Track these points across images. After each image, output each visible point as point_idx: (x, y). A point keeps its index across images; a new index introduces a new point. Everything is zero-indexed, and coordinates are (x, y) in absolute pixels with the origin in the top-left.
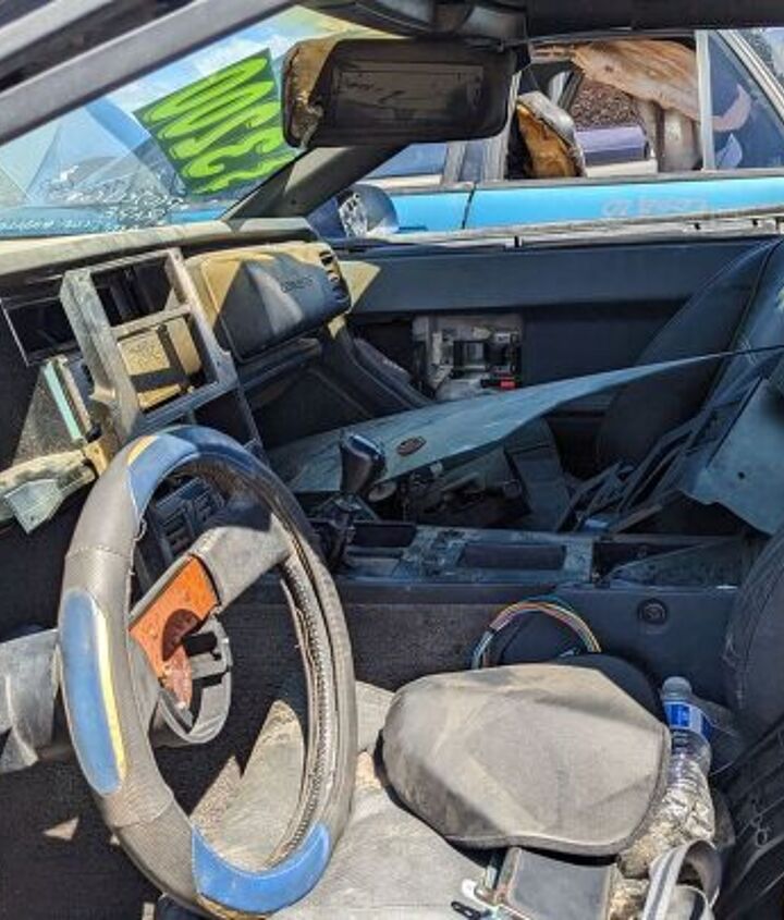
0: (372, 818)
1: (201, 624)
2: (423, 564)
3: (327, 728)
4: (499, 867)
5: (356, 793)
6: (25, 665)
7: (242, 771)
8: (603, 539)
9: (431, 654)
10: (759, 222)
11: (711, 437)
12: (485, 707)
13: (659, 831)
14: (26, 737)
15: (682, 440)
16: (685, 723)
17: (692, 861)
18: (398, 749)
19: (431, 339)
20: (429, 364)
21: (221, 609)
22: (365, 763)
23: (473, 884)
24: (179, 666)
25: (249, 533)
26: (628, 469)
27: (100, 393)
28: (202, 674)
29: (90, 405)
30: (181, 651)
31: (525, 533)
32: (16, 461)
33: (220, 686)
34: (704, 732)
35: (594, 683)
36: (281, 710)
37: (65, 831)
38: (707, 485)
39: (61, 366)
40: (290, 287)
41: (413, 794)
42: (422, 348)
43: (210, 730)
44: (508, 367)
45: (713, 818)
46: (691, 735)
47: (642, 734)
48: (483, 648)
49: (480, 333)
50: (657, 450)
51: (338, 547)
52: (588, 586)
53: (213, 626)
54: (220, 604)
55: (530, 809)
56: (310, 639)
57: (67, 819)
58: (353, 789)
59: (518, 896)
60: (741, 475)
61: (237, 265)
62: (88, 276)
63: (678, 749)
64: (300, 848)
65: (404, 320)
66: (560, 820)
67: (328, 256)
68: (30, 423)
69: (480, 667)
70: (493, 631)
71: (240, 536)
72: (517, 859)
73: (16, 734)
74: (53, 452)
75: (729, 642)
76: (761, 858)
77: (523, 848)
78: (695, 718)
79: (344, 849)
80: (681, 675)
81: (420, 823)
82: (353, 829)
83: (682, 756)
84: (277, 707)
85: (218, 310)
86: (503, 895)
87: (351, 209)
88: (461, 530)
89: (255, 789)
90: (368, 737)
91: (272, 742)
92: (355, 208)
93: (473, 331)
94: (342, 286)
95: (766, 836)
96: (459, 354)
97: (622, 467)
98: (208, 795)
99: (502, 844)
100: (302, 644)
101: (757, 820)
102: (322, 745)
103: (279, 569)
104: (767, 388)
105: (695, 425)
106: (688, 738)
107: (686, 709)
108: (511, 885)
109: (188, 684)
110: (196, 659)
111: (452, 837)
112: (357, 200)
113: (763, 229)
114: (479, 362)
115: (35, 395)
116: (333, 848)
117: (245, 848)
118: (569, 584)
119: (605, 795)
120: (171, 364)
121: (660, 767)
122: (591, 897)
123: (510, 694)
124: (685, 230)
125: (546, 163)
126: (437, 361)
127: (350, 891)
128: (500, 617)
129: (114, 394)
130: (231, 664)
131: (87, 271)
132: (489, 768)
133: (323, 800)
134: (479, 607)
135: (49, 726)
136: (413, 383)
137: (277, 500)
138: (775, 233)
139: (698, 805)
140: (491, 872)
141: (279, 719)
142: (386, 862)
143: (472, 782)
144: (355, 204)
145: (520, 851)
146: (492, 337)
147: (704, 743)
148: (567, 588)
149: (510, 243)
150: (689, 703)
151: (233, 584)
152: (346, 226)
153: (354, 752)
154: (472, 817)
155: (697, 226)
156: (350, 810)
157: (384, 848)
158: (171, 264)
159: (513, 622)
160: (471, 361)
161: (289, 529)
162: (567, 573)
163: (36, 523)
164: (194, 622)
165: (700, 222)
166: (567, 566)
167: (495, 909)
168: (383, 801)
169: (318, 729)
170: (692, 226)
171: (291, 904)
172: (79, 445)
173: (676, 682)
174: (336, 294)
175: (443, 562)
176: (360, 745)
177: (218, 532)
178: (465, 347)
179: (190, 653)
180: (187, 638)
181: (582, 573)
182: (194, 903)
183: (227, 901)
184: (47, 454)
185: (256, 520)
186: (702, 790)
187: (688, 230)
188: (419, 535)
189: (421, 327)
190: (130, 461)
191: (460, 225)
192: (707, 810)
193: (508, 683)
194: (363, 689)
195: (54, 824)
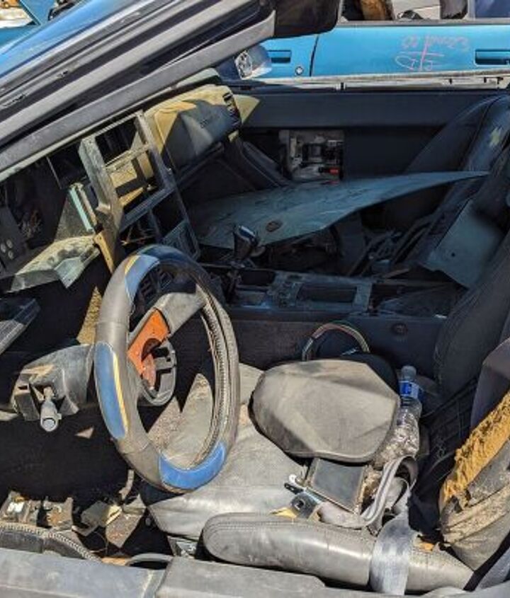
0: (247, 439)
1: (160, 344)
2: (278, 297)
3: (225, 392)
4: (309, 466)
5: (239, 427)
6: (72, 364)
7: (181, 410)
8: (378, 281)
9: (281, 348)
10: (488, 80)
11: (439, 230)
12: (305, 386)
13: (391, 449)
14: (73, 400)
15: (427, 226)
16: (409, 393)
17: (405, 463)
18: (261, 406)
19: (290, 142)
20: (288, 158)
21: (170, 335)
22: (244, 410)
23: (294, 477)
24: (149, 363)
25: (185, 295)
26: (398, 234)
27: (102, 206)
28: (161, 368)
29: (97, 213)
30: (150, 356)
31: (336, 277)
32: (55, 240)
33: (171, 374)
34: (419, 397)
35: (364, 371)
36: (201, 379)
37: (87, 434)
38: (434, 260)
39: (80, 190)
40: (205, 124)
41: (267, 428)
42: (285, 148)
43: (165, 398)
44: (335, 160)
45: (418, 442)
46: (412, 399)
47: (385, 399)
48: (307, 348)
49: (319, 140)
50: (412, 229)
51: (231, 287)
52: (365, 314)
53: (167, 344)
54: (170, 333)
55: (325, 439)
56: (216, 346)
57: (88, 428)
58: (238, 424)
59: (317, 482)
60: (453, 255)
61: (175, 116)
62: (93, 140)
63: (405, 407)
64: (211, 455)
65: (273, 132)
66: (340, 445)
67: (229, 95)
68: (63, 220)
69: (306, 360)
70: (313, 338)
71: (180, 298)
72: (318, 464)
73: (68, 397)
74: (76, 236)
75: (436, 349)
76: (439, 464)
77: (321, 458)
78: (414, 391)
79: (231, 456)
80: (411, 365)
81: (270, 442)
82: (238, 444)
83: (406, 411)
84: (199, 377)
85: (164, 142)
86: (309, 482)
87: (243, 59)
88: (300, 275)
89: (188, 423)
90: (246, 396)
91: (196, 398)
92: (245, 59)
93: (315, 138)
94: (236, 113)
95: (443, 453)
96: (306, 151)
97: (395, 233)
98: (161, 416)
99: (310, 456)
100: (212, 349)
101: (440, 445)
102: (222, 401)
103: (201, 312)
104: (472, 206)
105: (433, 218)
106: (410, 401)
107: (411, 385)
108: (313, 478)
109: (154, 373)
110: (158, 359)
111: (287, 451)
112: (247, 54)
113: (489, 84)
114: (317, 156)
115: (65, 206)
116: (227, 454)
117: (183, 454)
118: (356, 313)
119: (364, 432)
120: (138, 174)
121: (393, 417)
122: (352, 482)
123: (319, 378)
124: (443, 84)
125: (369, 7)
126: (293, 155)
127: (235, 478)
128: (318, 331)
129: (109, 207)
130: (176, 363)
131: (93, 136)
132: (306, 417)
133: (222, 429)
134: (307, 324)
135: (85, 395)
136: (278, 169)
137: (200, 278)
138: (496, 87)
139: (411, 437)
140: (305, 468)
141: (199, 384)
142: (252, 462)
143: (297, 424)
144: (245, 56)
145: (319, 460)
146: (326, 142)
147: (418, 403)
148: (354, 315)
149: (338, 87)
150: (412, 382)
151: (176, 322)
152: (239, 70)
153: (239, 404)
154: (297, 442)
155: (451, 81)
156: (236, 434)
157: (253, 456)
158: (138, 121)
159: (323, 334)
160: (313, 156)
161: (206, 291)
162: (356, 305)
163: (71, 282)
164: (157, 343)
165: (452, 78)
166: (356, 301)
167: (305, 489)
168: (252, 431)
169: (220, 392)
170: (447, 81)
171: (206, 483)
172: (89, 233)
173: (409, 369)
174: (233, 119)
175: (289, 296)
176: (242, 400)
177: (169, 296)
178: (310, 148)
179: (155, 357)
180: (154, 350)
181: (364, 306)
182: (161, 486)
183: (176, 485)
184: (72, 237)
185: (189, 288)
186: (414, 429)
187: (445, 83)
188: (277, 277)
189: (284, 135)
190: (126, 272)
191: (308, 73)
192: (415, 439)
193: (318, 371)
194: (244, 368)
195: (81, 431)
